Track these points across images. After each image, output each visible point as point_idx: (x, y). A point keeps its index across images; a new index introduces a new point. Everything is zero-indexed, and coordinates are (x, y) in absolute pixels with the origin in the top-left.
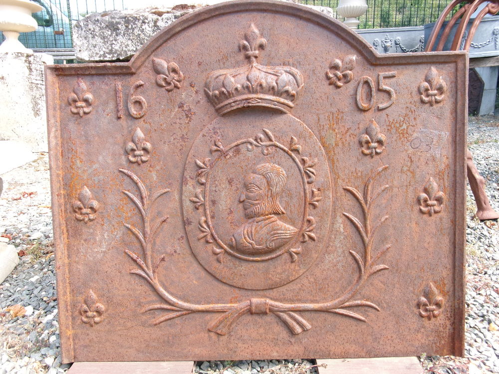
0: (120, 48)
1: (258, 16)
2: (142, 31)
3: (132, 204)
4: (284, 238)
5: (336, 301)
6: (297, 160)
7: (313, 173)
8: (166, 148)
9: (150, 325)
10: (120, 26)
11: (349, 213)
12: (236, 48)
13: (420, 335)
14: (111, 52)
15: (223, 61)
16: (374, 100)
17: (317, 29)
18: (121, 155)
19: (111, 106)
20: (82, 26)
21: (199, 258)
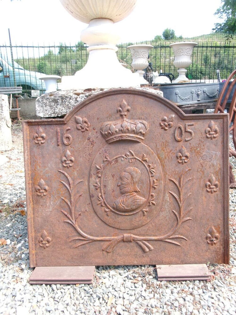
0: (59, 111)
1: (126, 96)
2: (70, 103)
3: (65, 187)
4: (140, 204)
5: (166, 236)
6: (146, 165)
7: (154, 172)
8: (81, 160)
9: (74, 248)
10: (59, 101)
11: (172, 191)
12: (116, 111)
13: (207, 253)
14: (54, 113)
15: (110, 117)
16: (183, 136)
17: (155, 102)
18: (59, 163)
19: (55, 139)
20: (40, 101)
21: (98, 214)
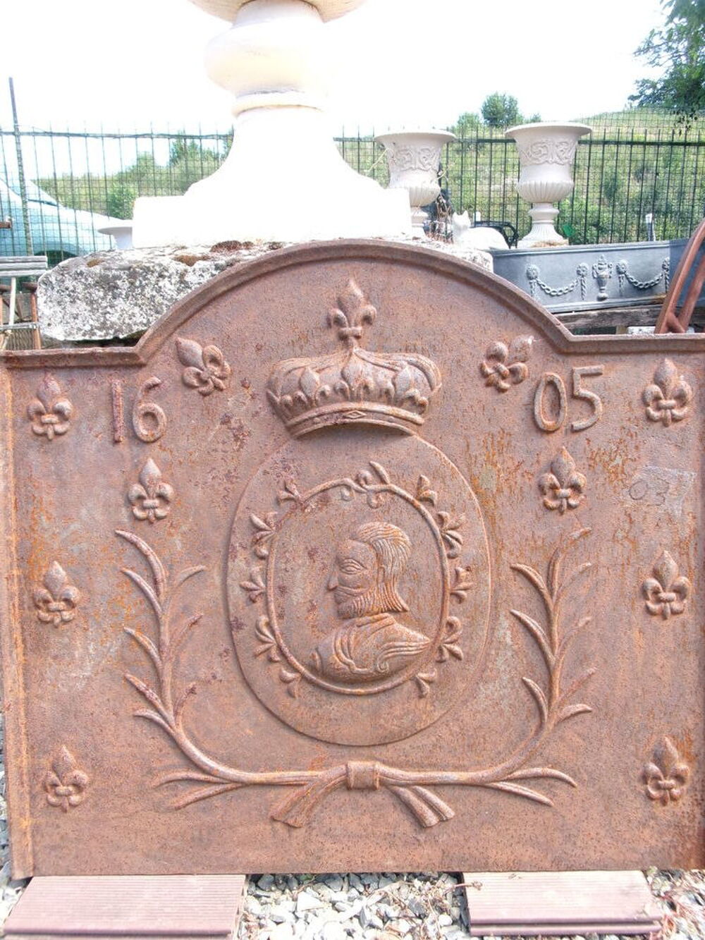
0: (119, 319)
1: (361, 267)
2: (159, 290)
3: (138, 593)
4: (405, 655)
5: (499, 768)
6: (430, 517)
7: (457, 540)
8: (198, 494)
9: (169, 810)
10: (119, 283)
11: (520, 610)
12: (323, 321)
13: (647, 832)
14: (103, 326)
15: (300, 344)
16: (564, 414)
17: (465, 290)
18: (120, 506)
19: (103, 421)
20: (54, 282)
21: (256, 688)
